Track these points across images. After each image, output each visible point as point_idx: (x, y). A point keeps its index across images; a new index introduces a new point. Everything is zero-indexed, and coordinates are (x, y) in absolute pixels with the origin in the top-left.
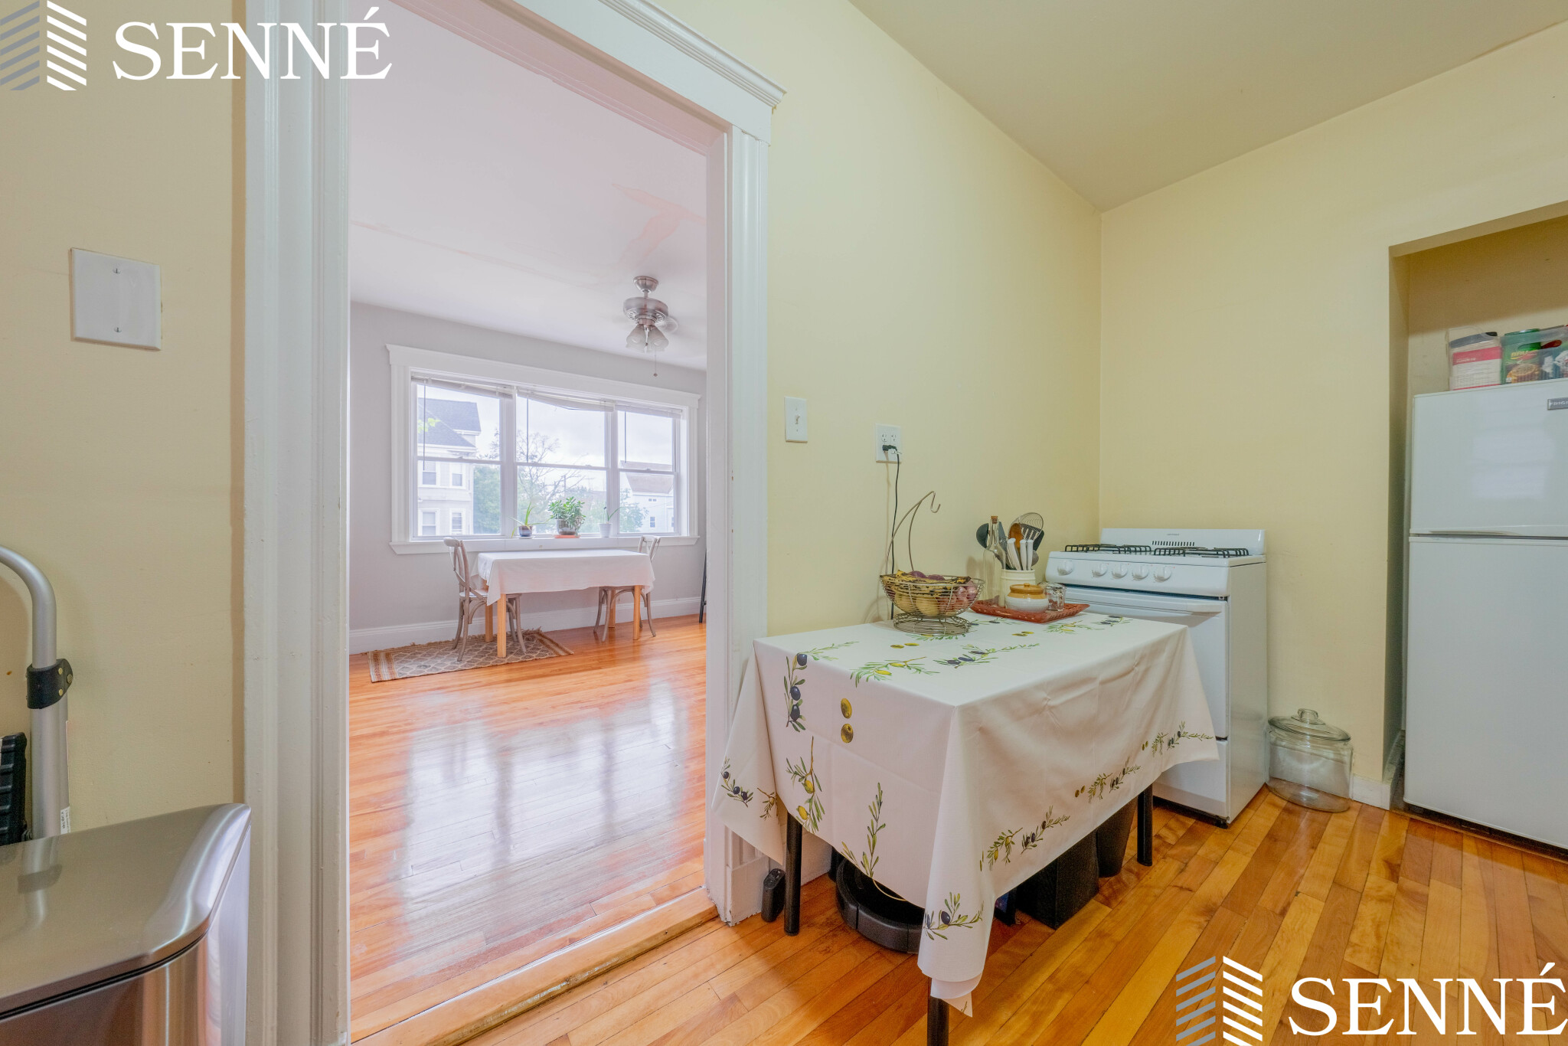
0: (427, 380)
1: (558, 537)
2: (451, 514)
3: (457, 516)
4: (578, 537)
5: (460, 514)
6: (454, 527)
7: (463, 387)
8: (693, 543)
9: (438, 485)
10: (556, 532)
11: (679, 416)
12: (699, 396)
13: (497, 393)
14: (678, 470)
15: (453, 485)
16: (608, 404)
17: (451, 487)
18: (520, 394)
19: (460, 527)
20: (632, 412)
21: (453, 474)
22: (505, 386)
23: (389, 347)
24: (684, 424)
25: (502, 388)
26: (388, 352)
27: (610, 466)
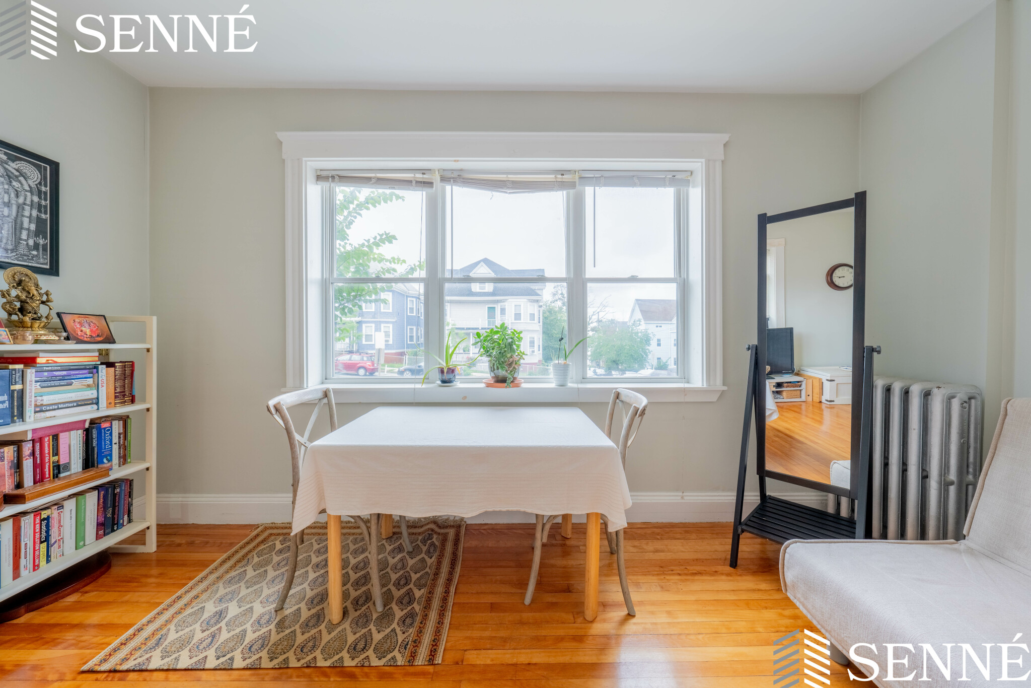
0: (333, 177)
1: (489, 385)
2: (529, 338)
3: (532, 339)
4: (518, 386)
5: (534, 338)
6: (530, 346)
7: (373, 180)
8: (714, 398)
9: (522, 321)
10: (488, 376)
11: (687, 182)
12: (725, 137)
13: (414, 183)
14: (684, 275)
15: (530, 320)
16: (567, 177)
17: (529, 321)
18: (444, 179)
19: (534, 346)
20: (605, 185)
21: (530, 314)
22: (424, 171)
23: (282, 136)
24: (696, 196)
25: (421, 176)
26: (281, 143)
27: (572, 276)
